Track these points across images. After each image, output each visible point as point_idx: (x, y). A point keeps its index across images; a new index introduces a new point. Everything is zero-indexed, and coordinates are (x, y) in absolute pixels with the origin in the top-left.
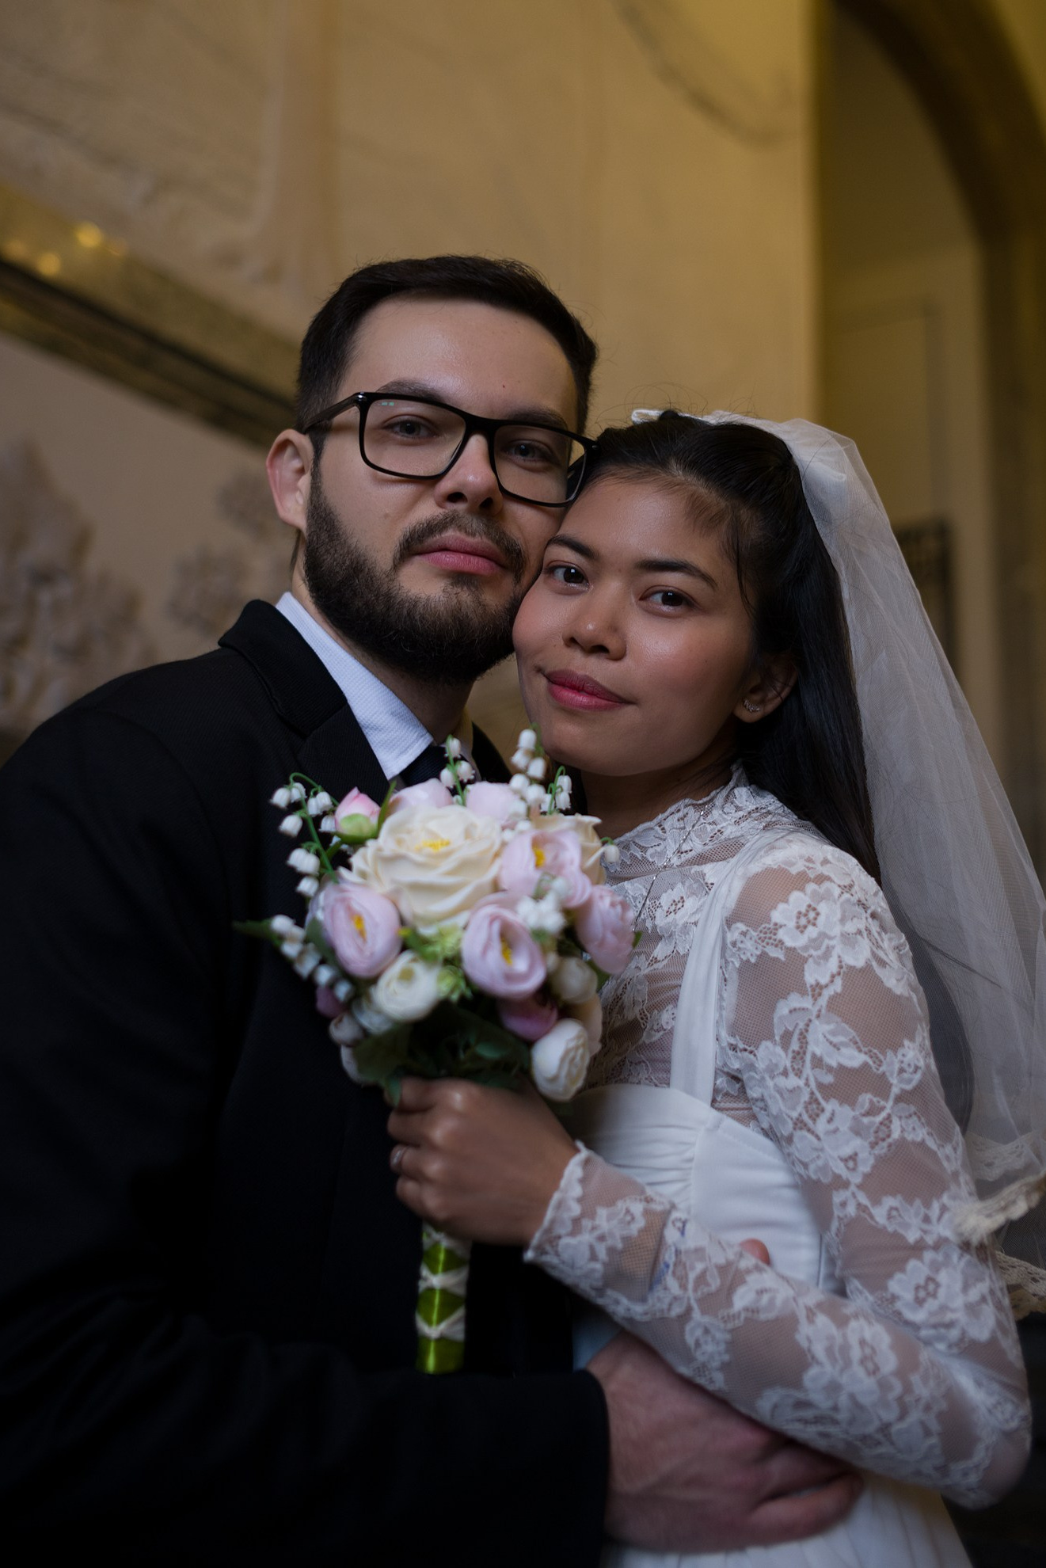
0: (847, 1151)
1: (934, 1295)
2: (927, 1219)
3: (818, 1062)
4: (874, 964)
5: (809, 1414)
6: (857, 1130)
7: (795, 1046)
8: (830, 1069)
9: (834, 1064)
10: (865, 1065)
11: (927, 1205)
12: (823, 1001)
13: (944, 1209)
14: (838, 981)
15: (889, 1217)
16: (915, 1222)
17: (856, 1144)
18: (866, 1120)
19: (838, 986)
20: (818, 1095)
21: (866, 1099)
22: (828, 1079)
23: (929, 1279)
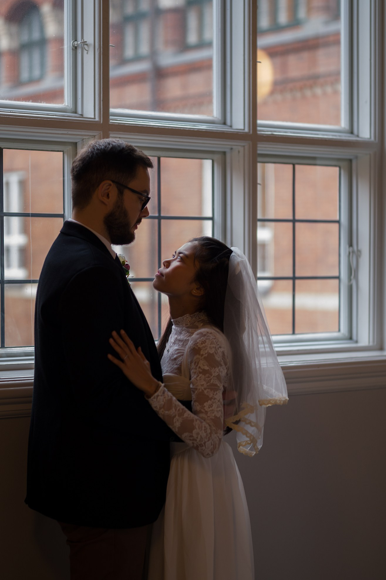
0: (202, 383)
1: (212, 407)
2: (214, 394)
3: (200, 367)
4: (214, 353)
5: (192, 438)
6: (204, 380)
7: (196, 364)
8: (202, 369)
9: (203, 368)
10: (208, 370)
11: (214, 392)
12: (203, 357)
13: (217, 394)
14: (207, 354)
15: (207, 392)
16: (212, 395)
17: (204, 383)
18: (207, 379)
19: (206, 355)
20: (199, 373)
21: (207, 375)
22: (201, 371)
23: (211, 404)
